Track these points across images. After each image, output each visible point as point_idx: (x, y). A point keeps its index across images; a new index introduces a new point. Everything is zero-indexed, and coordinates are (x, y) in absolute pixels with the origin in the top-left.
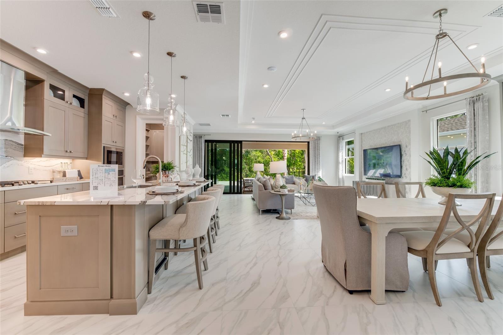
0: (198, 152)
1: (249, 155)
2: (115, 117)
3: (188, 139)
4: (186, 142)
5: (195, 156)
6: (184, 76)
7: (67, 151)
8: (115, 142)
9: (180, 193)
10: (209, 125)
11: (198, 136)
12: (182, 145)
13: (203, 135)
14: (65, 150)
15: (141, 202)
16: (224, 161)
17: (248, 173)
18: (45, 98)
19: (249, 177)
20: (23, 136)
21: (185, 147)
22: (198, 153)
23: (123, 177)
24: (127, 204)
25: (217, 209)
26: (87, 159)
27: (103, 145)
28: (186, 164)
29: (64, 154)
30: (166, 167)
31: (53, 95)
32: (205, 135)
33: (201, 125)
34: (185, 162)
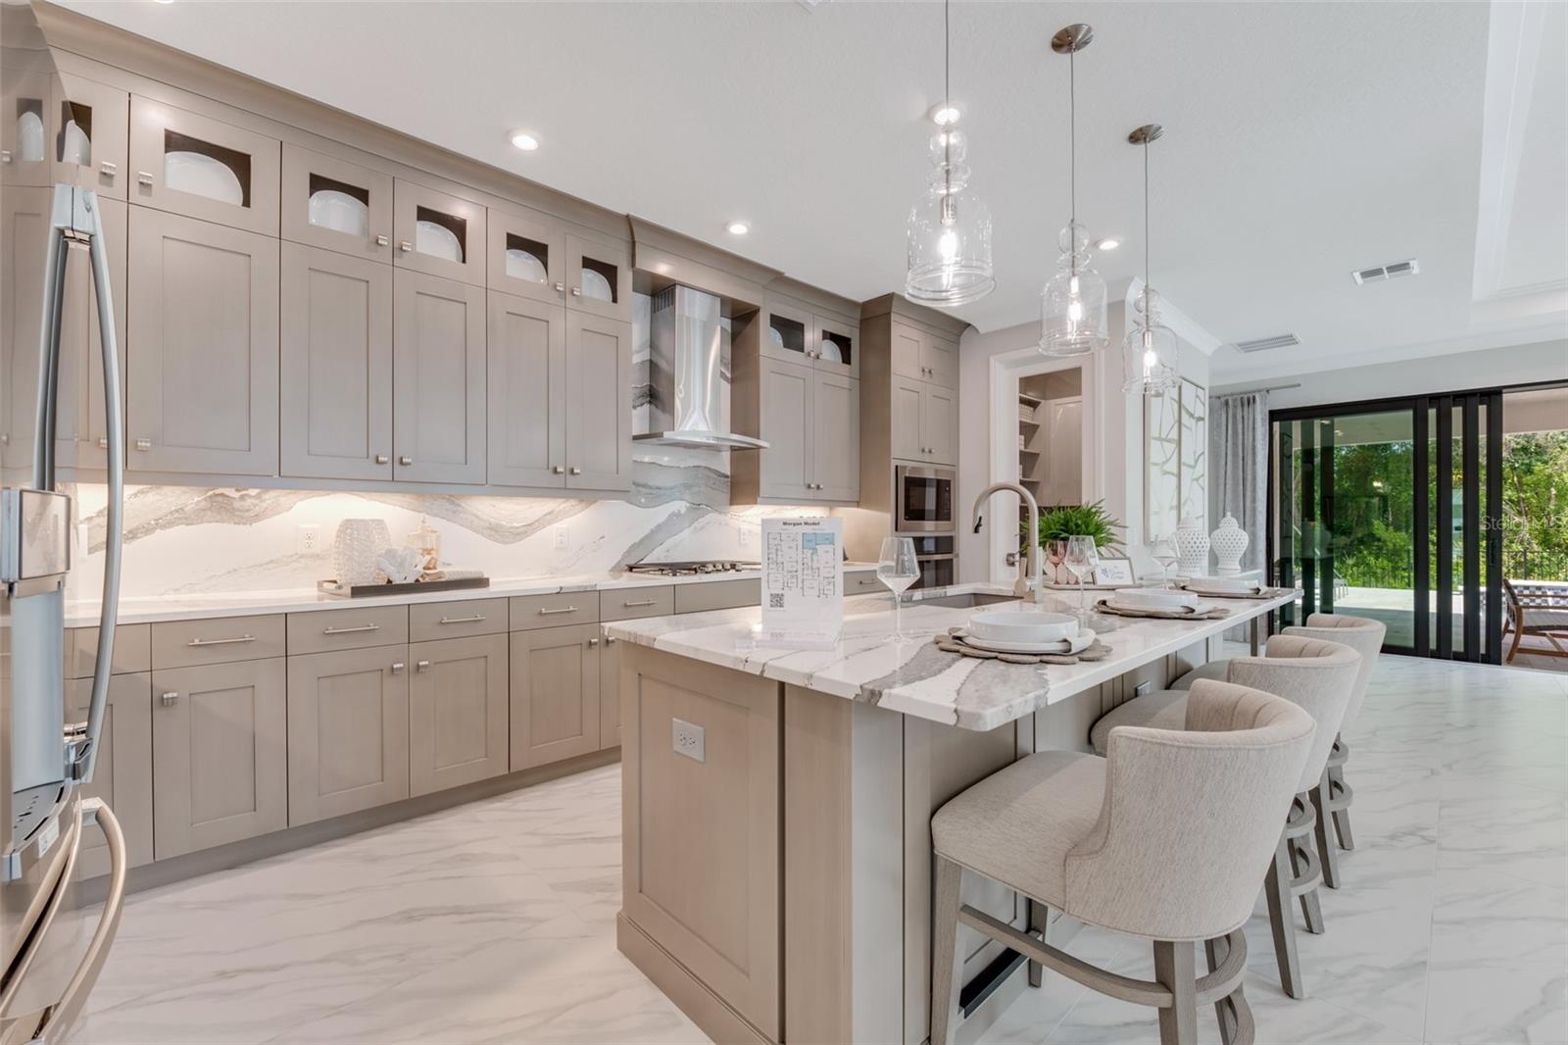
0: (1235, 462)
1: (1538, 467)
2: (927, 374)
3: (1184, 415)
4: (1176, 426)
5: (1222, 481)
6: (1141, 129)
7: (809, 487)
8: (926, 450)
9: (1082, 660)
10: (1289, 340)
11: (1235, 401)
12: (1155, 439)
13: (1259, 391)
14: (807, 482)
15: (859, 691)
16: (1376, 500)
17: (1537, 552)
18: (761, 353)
19: (1542, 576)
20: (729, 453)
21: (1171, 447)
22: (1235, 467)
23: (952, 560)
24: (816, 687)
25: (1336, 747)
26: (858, 504)
27: (894, 463)
28: (1174, 512)
29: (802, 492)
30: (1072, 525)
31: (781, 342)
32: (1268, 391)
33: (1248, 347)
34: (1172, 508)
